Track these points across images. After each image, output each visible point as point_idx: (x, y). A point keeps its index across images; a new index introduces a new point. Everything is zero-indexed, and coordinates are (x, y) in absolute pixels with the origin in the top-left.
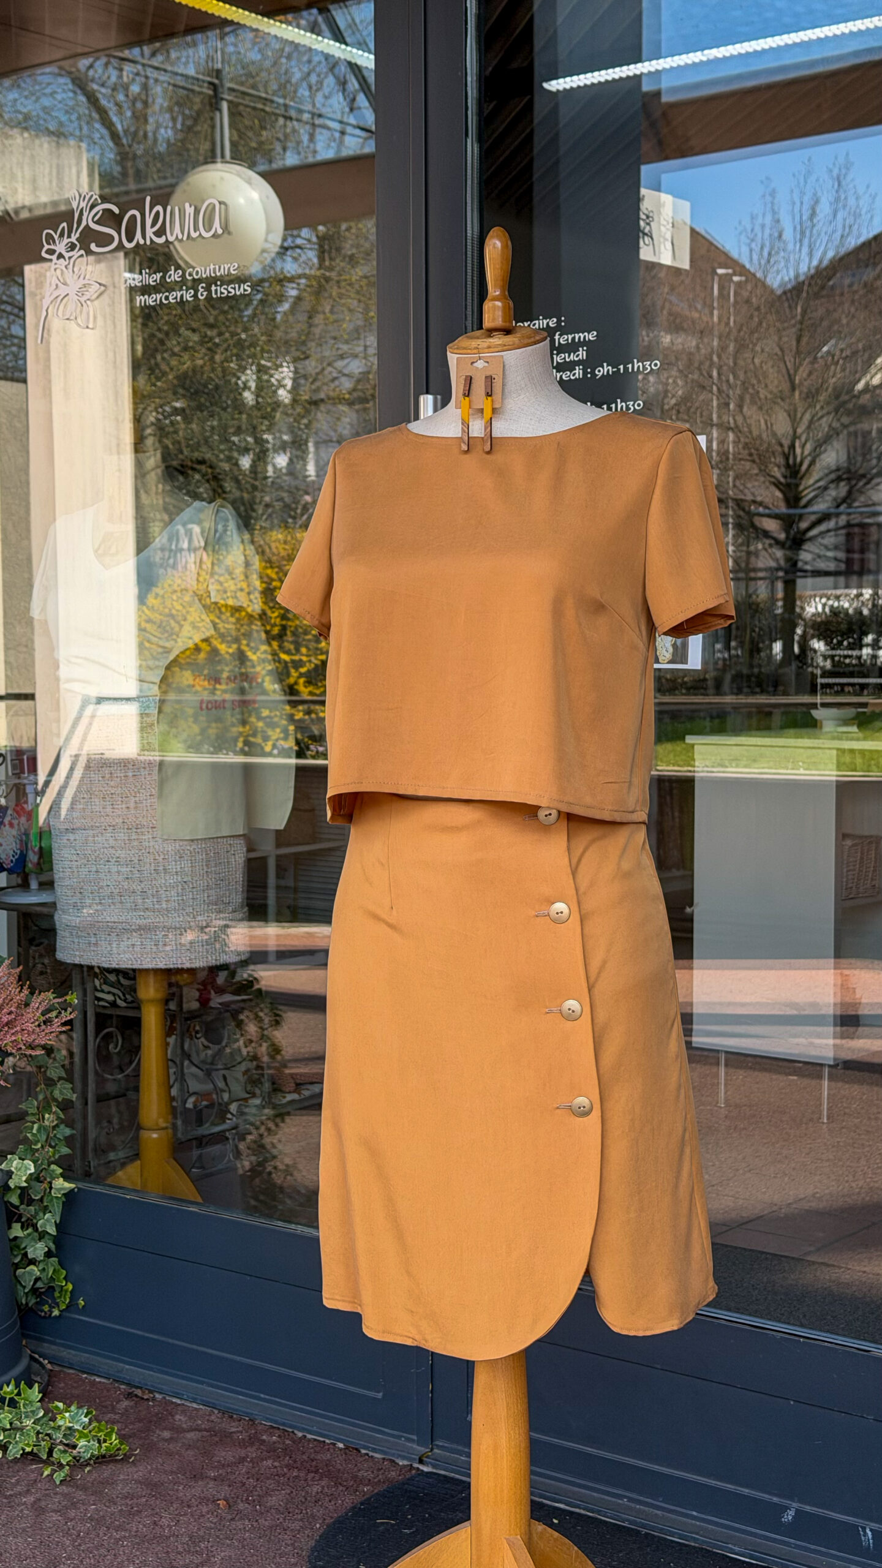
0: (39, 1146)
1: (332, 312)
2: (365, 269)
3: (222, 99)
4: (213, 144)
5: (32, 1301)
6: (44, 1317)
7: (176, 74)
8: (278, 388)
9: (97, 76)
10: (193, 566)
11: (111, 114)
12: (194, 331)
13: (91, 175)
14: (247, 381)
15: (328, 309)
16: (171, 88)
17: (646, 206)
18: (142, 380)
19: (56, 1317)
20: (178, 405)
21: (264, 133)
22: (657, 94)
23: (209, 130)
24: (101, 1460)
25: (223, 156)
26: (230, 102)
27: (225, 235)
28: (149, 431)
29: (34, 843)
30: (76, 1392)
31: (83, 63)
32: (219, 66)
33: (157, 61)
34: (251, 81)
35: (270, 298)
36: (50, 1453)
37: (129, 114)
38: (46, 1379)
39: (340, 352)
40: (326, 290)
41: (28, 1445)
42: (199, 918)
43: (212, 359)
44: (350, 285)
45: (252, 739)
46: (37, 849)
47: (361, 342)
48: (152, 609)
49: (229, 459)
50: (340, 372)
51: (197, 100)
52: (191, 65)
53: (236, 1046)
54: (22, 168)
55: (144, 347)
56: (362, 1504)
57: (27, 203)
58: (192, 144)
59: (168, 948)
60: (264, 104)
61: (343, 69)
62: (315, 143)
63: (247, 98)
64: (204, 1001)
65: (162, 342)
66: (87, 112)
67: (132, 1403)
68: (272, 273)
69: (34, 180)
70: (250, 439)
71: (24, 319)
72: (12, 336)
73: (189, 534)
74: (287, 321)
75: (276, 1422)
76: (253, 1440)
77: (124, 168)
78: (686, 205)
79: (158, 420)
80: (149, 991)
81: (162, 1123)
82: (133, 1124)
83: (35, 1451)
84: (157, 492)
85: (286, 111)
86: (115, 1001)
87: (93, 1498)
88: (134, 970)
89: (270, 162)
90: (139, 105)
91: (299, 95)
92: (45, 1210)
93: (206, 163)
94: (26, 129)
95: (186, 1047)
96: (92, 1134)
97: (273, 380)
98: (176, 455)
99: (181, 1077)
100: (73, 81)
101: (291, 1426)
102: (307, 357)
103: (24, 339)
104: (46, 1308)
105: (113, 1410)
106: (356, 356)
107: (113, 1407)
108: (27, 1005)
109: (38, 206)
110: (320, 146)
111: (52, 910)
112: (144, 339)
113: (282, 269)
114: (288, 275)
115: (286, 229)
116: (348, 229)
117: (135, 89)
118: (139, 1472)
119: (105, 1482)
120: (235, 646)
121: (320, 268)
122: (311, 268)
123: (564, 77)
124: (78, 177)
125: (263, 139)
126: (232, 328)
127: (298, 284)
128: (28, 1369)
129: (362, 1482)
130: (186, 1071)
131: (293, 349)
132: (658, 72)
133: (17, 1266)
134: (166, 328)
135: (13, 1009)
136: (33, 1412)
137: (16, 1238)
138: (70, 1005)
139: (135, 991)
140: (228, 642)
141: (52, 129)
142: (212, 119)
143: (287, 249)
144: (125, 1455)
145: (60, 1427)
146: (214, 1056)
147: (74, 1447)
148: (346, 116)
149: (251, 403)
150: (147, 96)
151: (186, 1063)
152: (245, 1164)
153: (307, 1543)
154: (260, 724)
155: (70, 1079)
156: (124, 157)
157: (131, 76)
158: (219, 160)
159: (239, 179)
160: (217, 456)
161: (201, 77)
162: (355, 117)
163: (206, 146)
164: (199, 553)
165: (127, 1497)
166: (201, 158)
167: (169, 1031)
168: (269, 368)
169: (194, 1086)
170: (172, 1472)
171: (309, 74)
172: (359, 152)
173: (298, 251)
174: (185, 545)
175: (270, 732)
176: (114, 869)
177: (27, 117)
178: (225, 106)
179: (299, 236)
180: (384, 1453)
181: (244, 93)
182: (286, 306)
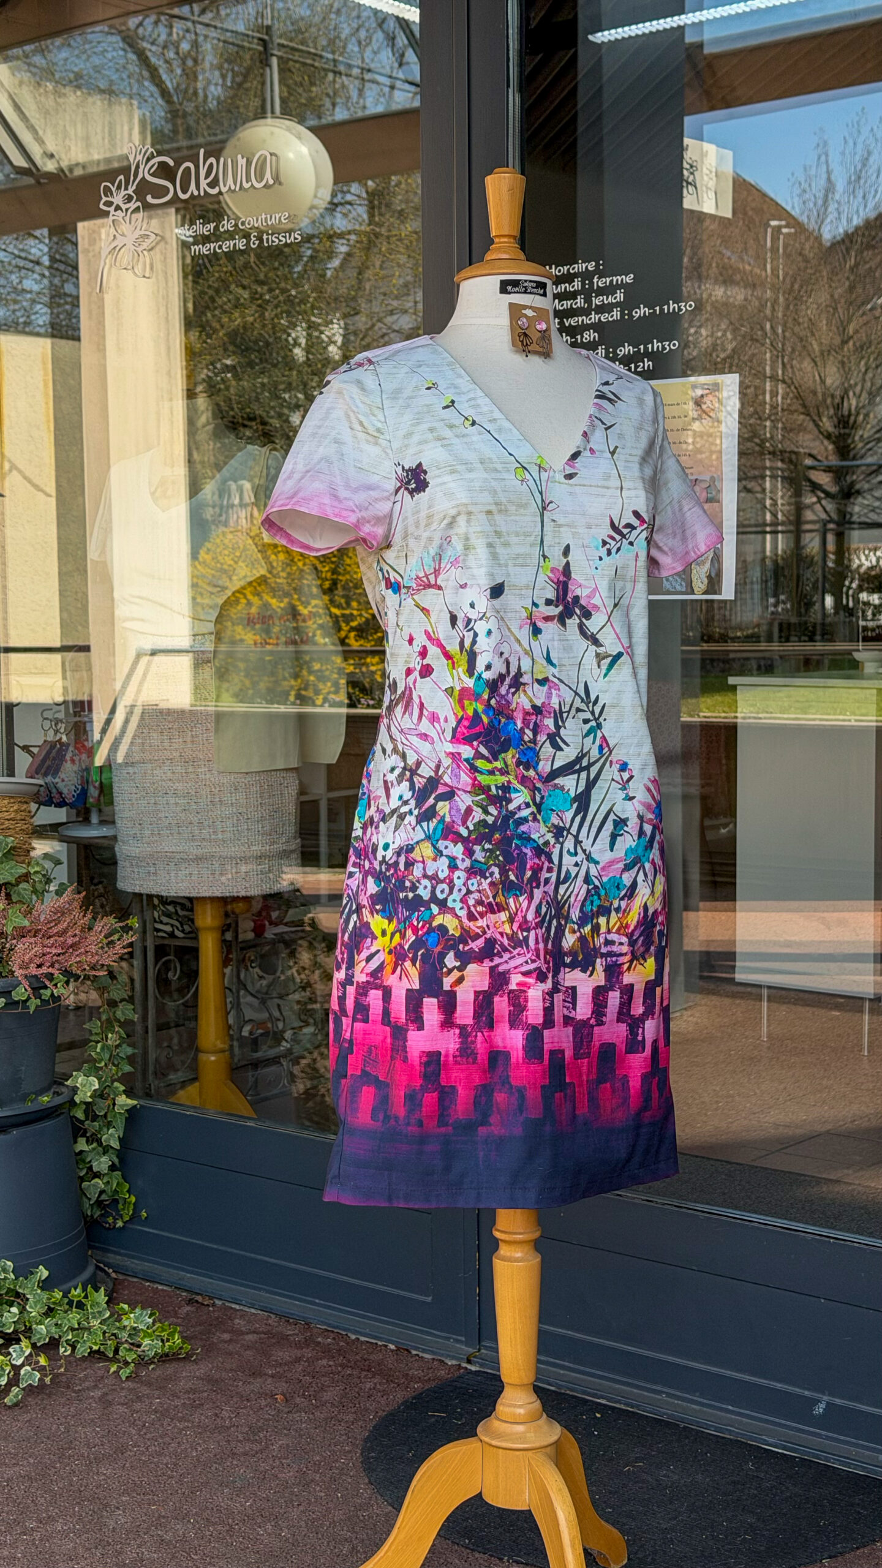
0: (103, 1064)
1: (381, 268)
2: (413, 225)
3: (272, 55)
4: (264, 101)
5: (97, 1213)
6: (109, 1229)
7: (227, 30)
8: (328, 345)
9: (147, 34)
10: (244, 521)
11: (161, 71)
12: (244, 287)
13: (143, 132)
14: (298, 337)
15: (378, 264)
16: (221, 44)
17: (688, 156)
18: (194, 335)
19: (120, 1228)
20: (228, 362)
21: (314, 89)
22: (700, 46)
23: (259, 87)
24: (165, 1358)
25: (273, 112)
26: (280, 58)
27: (276, 185)
28: (200, 388)
29: (95, 777)
30: (139, 1298)
31: (133, 22)
32: (269, 22)
33: (207, 18)
34: (300, 37)
35: (321, 254)
36: (116, 1351)
37: (179, 71)
38: (111, 1285)
39: (390, 308)
40: (375, 246)
41: (95, 1344)
42: (254, 848)
43: (262, 316)
44: (400, 240)
45: (303, 693)
46: (97, 784)
47: (411, 298)
48: (204, 563)
49: (280, 415)
50: (389, 328)
51: (248, 57)
52: (241, 22)
53: (289, 973)
54: (75, 125)
55: (194, 303)
56: (414, 1398)
57: (81, 161)
58: (241, 100)
59: (223, 879)
60: (314, 60)
61: (391, 24)
62: (364, 99)
63: (297, 54)
64: (259, 930)
65: (213, 300)
66: (137, 70)
67: (193, 1309)
68: (322, 229)
69: (87, 138)
70: (300, 396)
71: (77, 278)
72: (65, 294)
73: (240, 490)
74: (337, 277)
75: (329, 1325)
76: (307, 1343)
77: (175, 125)
78: (729, 154)
79: (208, 376)
80: (207, 919)
81: (220, 1045)
82: (191, 1045)
83: (102, 1349)
84: (209, 448)
85: (335, 66)
86: (173, 932)
87: (157, 1392)
88: (190, 899)
89: (320, 118)
90: (190, 63)
91: (348, 50)
92: (109, 1125)
93: (256, 118)
94: (79, 87)
95: (242, 976)
96: (152, 1056)
97: (323, 336)
98: (227, 412)
99: (237, 1005)
100: (124, 39)
101: (344, 1330)
102: (357, 314)
103: (78, 298)
104: (110, 1220)
105: (176, 1316)
106: (406, 312)
107: (176, 1313)
108: (90, 929)
109: (92, 163)
110: (369, 102)
111: (111, 843)
112: (194, 296)
113: (332, 225)
114: (339, 231)
115: (335, 183)
116: (398, 184)
117: (185, 46)
118: (202, 1369)
119: (168, 1379)
120: (286, 600)
121: (369, 225)
122: (361, 224)
123: (609, 29)
124: (130, 135)
125: (313, 95)
126: (283, 285)
127: (348, 240)
128: (94, 1275)
129: (413, 1379)
130: (242, 1000)
131: (344, 304)
132: (701, 23)
133: (82, 1179)
134: (216, 285)
135: (77, 932)
136: (99, 1312)
137: (81, 1152)
138: (131, 928)
139: (192, 921)
140: (280, 597)
141: (102, 87)
142: (262, 75)
143: (336, 205)
144: (187, 1353)
145: (125, 1327)
146: (269, 986)
147: (139, 1346)
148: (395, 71)
149: (301, 360)
150: (197, 52)
151: (242, 992)
152: (300, 1087)
153: (361, 1433)
154: (312, 678)
155: (131, 1000)
156: (174, 114)
157: (181, 33)
158: (269, 115)
159: (287, 134)
160: (268, 412)
161: (250, 33)
162: (403, 72)
163: (257, 102)
164: (249, 509)
165: (189, 1393)
166: (251, 114)
167: (226, 962)
168: (319, 325)
169: (249, 1014)
170: (231, 1370)
171: (358, 30)
172: (408, 106)
173: (349, 207)
174: (237, 501)
175: (321, 686)
176: (172, 801)
177: (78, 76)
178: (274, 61)
179: (349, 192)
180: (433, 1353)
181: (294, 49)
182: (336, 263)
